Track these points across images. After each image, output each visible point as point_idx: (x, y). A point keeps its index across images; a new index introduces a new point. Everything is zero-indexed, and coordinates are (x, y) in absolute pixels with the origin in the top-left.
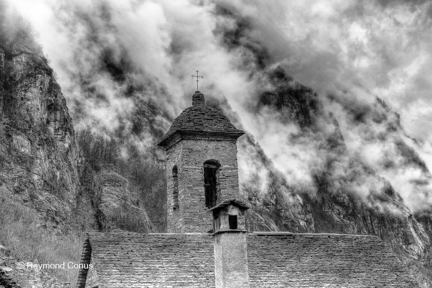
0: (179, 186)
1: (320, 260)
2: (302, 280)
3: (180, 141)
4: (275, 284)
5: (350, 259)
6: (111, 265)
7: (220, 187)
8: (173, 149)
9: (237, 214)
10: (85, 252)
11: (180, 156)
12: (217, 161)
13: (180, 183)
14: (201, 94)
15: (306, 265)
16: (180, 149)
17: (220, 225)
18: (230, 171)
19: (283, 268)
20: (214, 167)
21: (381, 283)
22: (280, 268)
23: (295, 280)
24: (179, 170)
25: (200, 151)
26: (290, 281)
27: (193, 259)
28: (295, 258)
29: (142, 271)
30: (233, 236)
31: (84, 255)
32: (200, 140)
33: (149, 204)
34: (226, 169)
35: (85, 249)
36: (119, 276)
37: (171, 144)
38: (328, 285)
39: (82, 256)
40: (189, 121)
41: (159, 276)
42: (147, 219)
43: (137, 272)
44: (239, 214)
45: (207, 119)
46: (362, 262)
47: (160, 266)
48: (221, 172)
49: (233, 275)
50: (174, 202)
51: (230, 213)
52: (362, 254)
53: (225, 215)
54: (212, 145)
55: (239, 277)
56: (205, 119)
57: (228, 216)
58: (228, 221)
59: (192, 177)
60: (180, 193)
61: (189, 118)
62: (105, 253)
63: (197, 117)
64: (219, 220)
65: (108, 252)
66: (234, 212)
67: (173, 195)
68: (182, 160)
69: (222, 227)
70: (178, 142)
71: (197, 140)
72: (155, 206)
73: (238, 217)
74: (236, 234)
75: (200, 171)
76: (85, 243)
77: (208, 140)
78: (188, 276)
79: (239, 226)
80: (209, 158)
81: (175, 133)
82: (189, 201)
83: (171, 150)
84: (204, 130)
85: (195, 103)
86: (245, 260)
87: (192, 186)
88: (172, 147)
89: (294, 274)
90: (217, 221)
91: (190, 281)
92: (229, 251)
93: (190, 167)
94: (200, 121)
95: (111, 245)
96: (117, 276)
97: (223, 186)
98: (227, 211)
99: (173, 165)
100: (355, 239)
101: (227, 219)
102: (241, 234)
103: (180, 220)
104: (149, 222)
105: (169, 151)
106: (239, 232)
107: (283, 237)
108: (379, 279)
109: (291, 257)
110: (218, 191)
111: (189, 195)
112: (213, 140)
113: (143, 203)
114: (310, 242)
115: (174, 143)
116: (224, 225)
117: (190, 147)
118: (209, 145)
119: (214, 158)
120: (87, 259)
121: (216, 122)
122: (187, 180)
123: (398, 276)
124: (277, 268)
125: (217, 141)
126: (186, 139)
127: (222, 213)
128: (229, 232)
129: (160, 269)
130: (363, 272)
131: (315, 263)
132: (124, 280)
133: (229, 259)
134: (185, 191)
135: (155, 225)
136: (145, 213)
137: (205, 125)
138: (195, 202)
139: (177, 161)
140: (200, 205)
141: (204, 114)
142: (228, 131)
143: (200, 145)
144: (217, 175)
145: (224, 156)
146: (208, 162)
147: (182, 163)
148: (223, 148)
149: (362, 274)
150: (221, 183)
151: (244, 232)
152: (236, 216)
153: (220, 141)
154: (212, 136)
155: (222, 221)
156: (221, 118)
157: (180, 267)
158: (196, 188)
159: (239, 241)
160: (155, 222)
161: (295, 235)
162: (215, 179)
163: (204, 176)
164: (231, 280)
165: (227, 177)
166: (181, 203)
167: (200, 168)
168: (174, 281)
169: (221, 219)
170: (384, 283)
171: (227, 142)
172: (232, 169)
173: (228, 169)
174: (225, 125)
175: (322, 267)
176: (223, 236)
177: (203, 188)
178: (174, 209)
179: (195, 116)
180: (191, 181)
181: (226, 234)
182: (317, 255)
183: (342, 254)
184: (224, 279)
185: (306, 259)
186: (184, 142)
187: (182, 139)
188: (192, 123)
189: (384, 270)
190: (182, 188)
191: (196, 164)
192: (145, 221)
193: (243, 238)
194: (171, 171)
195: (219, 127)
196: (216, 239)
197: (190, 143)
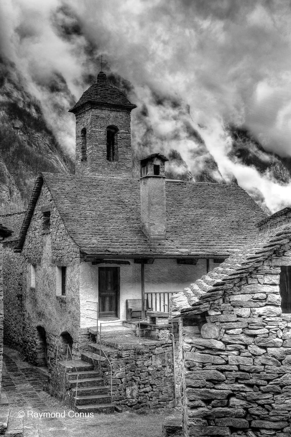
0: (87, 144)
1: (205, 200)
2: (195, 213)
3: (89, 109)
4: (178, 215)
5: (225, 201)
6: (63, 196)
7: (117, 146)
8: (83, 116)
9: (160, 165)
10: (36, 186)
11: (89, 121)
12: (116, 127)
13: (88, 141)
14: (105, 74)
15: (197, 203)
16: (89, 115)
17: (147, 172)
18: (125, 135)
19: (181, 205)
20: (113, 131)
21: (247, 217)
22: (179, 205)
23: (190, 214)
24: (88, 131)
25: (104, 118)
26: (188, 214)
27: (119, 195)
28: (188, 198)
29: (86, 202)
30: (156, 180)
31: (35, 188)
32: (104, 109)
33: (8, 160)
34: (122, 133)
35: (37, 184)
36: (70, 204)
37: (81, 111)
38: (213, 217)
39: (34, 189)
40: (97, 95)
41: (98, 206)
42: (7, 171)
43: (82, 203)
44: (161, 164)
45: (110, 94)
46: (232, 203)
47: (97, 199)
48: (119, 135)
49: (155, 208)
50: (82, 155)
51: (155, 164)
52: (231, 198)
53: (151, 164)
54: (113, 114)
55: (160, 210)
56: (108, 94)
57: (153, 165)
58: (153, 169)
59: (98, 138)
60: (88, 148)
61: (97, 92)
62: (56, 188)
63: (102, 92)
64: (147, 168)
65: (59, 187)
66: (158, 162)
67: (81, 150)
68: (91, 124)
69: (149, 173)
70: (88, 110)
71: (102, 110)
72: (12, 162)
73: (160, 166)
74: (158, 179)
75: (104, 133)
76: (38, 180)
77: (110, 110)
78: (118, 207)
79: (160, 173)
80: (111, 124)
81: (86, 103)
82: (96, 155)
83: (80, 116)
84: (108, 102)
85: (100, 81)
86: (164, 198)
87: (98, 144)
88: (81, 114)
89: (190, 209)
90: (144, 169)
91: (120, 211)
92: (153, 191)
93: (97, 129)
94: (105, 95)
95: (60, 182)
96: (68, 204)
97: (120, 146)
98: (153, 161)
99: (83, 127)
100: (226, 187)
101: (153, 168)
102: (162, 179)
103: (88, 169)
104: (8, 173)
105: (78, 116)
106: (160, 177)
107: (178, 183)
108: (245, 215)
109: (186, 197)
110: (116, 149)
111: (96, 151)
112: (114, 111)
113: (4, 159)
114: (197, 188)
115: (84, 111)
116: (151, 172)
117: (97, 115)
118: (111, 114)
119: (114, 124)
120: (38, 192)
121: (117, 97)
122: (94, 139)
123: (256, 213)
124: (178, 205)
125: (117, 111)
126: (94, 108)
127: (149, 163)
128: (153, 177)
129: (97, 201)
130: (234, 210)
131: (202, 202)
132: (74, 207)
133: (153, 196)
134: (93, 147)
135: (12, 175)
136: (5, 166)
137: (108, 98)
138: (99, 156)
139: (86, 124)
140: (103, 158)
141: (107, 90)
142: (125, 104)
143: (104, 113)
144: (115, 137)
145: (121, 123)
146: (110, 127)
147: (90, 126)
148: (121, 117)
149: (234, 211)
150: (119, 143)
151: (164, 178)
152: (159, 165)
153: (119, 111)
154: (113, 107)
155: (149, 169)
156: (120, 94)
157: (111, 201)
158: (101, 146)
159: (160, 184)
160: (12, 173)
161: (186, 183)
162: (113, 140)
163: (107, 137)
164: (154, 211)
165: (123, 139)
166: (89, 157)
167: (104, 131)
168: (109, 211)
169: (149, 167)
170: (249, 217)
171: (123, 113)
172: (127, 133)
173: (124, 133)
174: (123, 100)
175: (207, 206)
176: (149, 179)
177: (106, 146)
178: (82, 160)
179: (101, 91)
180: (97, 140)
181: (152, 178)
182: (202, 197)
183: (219, 196)
184: (149, 210)
185: (196, 200)
186: (93, 110)
187: (91, 108)
188: (99, 96)
189: (247, 209)
190: (90, 145)
191: (101, 127)
192: (5, 172)
193: (163, 182)
194: (80, 132)
195: (118, 101)
196: (143, 182)
197: (96, 112)
